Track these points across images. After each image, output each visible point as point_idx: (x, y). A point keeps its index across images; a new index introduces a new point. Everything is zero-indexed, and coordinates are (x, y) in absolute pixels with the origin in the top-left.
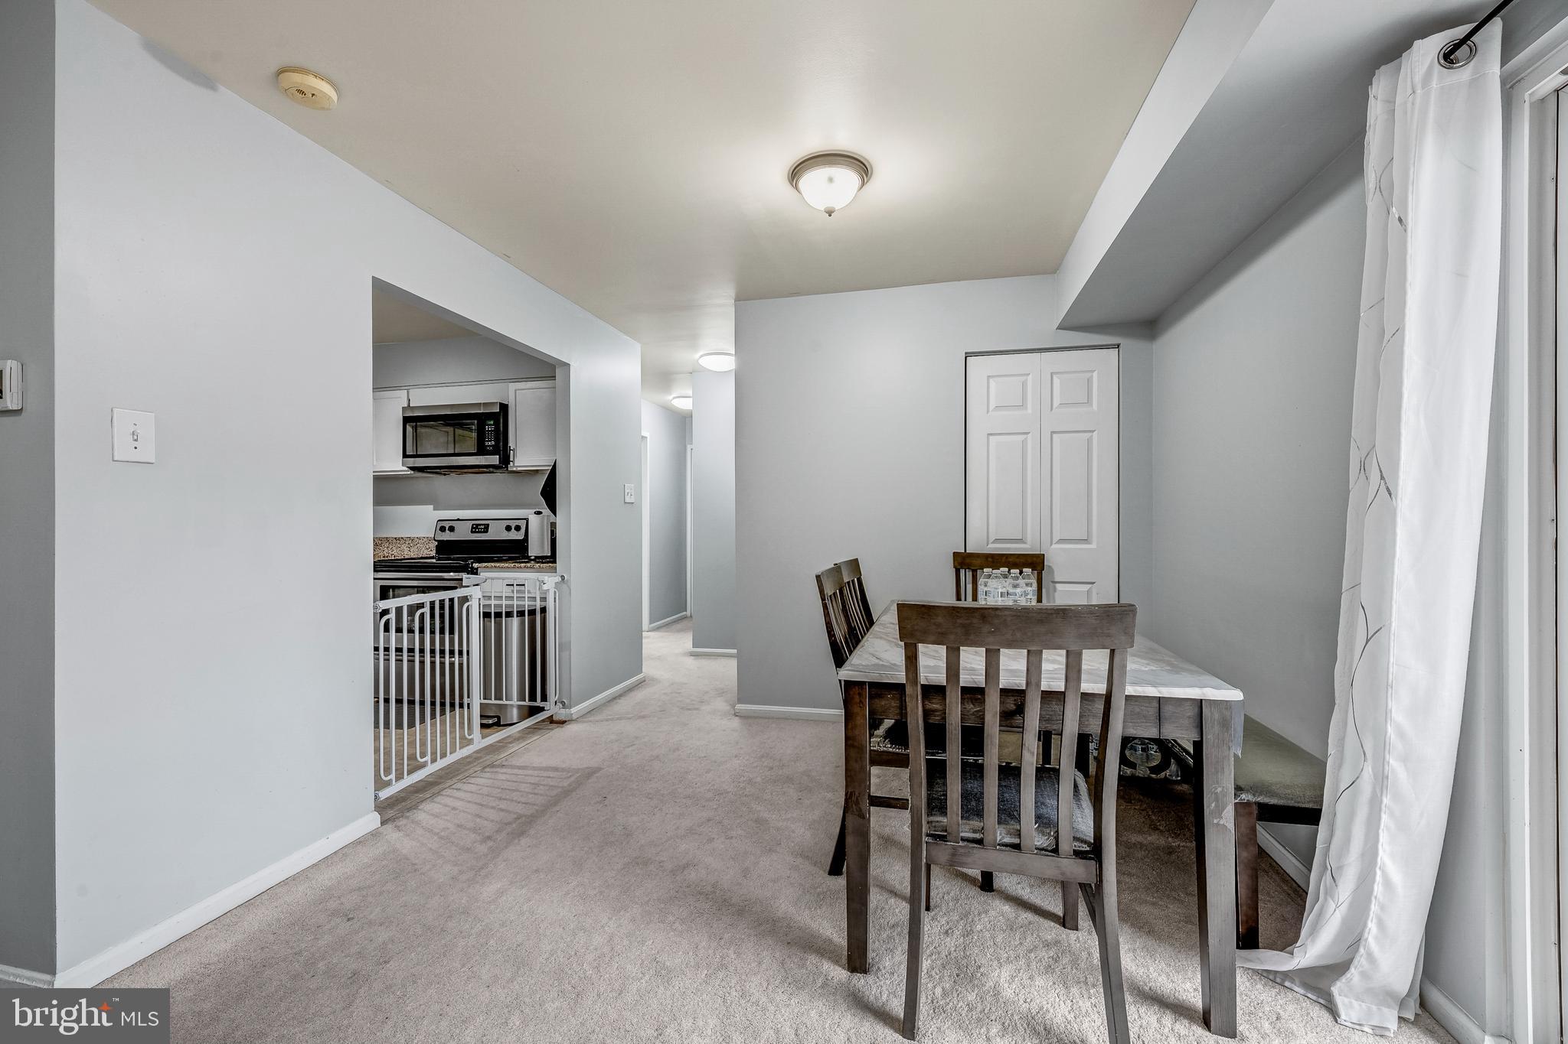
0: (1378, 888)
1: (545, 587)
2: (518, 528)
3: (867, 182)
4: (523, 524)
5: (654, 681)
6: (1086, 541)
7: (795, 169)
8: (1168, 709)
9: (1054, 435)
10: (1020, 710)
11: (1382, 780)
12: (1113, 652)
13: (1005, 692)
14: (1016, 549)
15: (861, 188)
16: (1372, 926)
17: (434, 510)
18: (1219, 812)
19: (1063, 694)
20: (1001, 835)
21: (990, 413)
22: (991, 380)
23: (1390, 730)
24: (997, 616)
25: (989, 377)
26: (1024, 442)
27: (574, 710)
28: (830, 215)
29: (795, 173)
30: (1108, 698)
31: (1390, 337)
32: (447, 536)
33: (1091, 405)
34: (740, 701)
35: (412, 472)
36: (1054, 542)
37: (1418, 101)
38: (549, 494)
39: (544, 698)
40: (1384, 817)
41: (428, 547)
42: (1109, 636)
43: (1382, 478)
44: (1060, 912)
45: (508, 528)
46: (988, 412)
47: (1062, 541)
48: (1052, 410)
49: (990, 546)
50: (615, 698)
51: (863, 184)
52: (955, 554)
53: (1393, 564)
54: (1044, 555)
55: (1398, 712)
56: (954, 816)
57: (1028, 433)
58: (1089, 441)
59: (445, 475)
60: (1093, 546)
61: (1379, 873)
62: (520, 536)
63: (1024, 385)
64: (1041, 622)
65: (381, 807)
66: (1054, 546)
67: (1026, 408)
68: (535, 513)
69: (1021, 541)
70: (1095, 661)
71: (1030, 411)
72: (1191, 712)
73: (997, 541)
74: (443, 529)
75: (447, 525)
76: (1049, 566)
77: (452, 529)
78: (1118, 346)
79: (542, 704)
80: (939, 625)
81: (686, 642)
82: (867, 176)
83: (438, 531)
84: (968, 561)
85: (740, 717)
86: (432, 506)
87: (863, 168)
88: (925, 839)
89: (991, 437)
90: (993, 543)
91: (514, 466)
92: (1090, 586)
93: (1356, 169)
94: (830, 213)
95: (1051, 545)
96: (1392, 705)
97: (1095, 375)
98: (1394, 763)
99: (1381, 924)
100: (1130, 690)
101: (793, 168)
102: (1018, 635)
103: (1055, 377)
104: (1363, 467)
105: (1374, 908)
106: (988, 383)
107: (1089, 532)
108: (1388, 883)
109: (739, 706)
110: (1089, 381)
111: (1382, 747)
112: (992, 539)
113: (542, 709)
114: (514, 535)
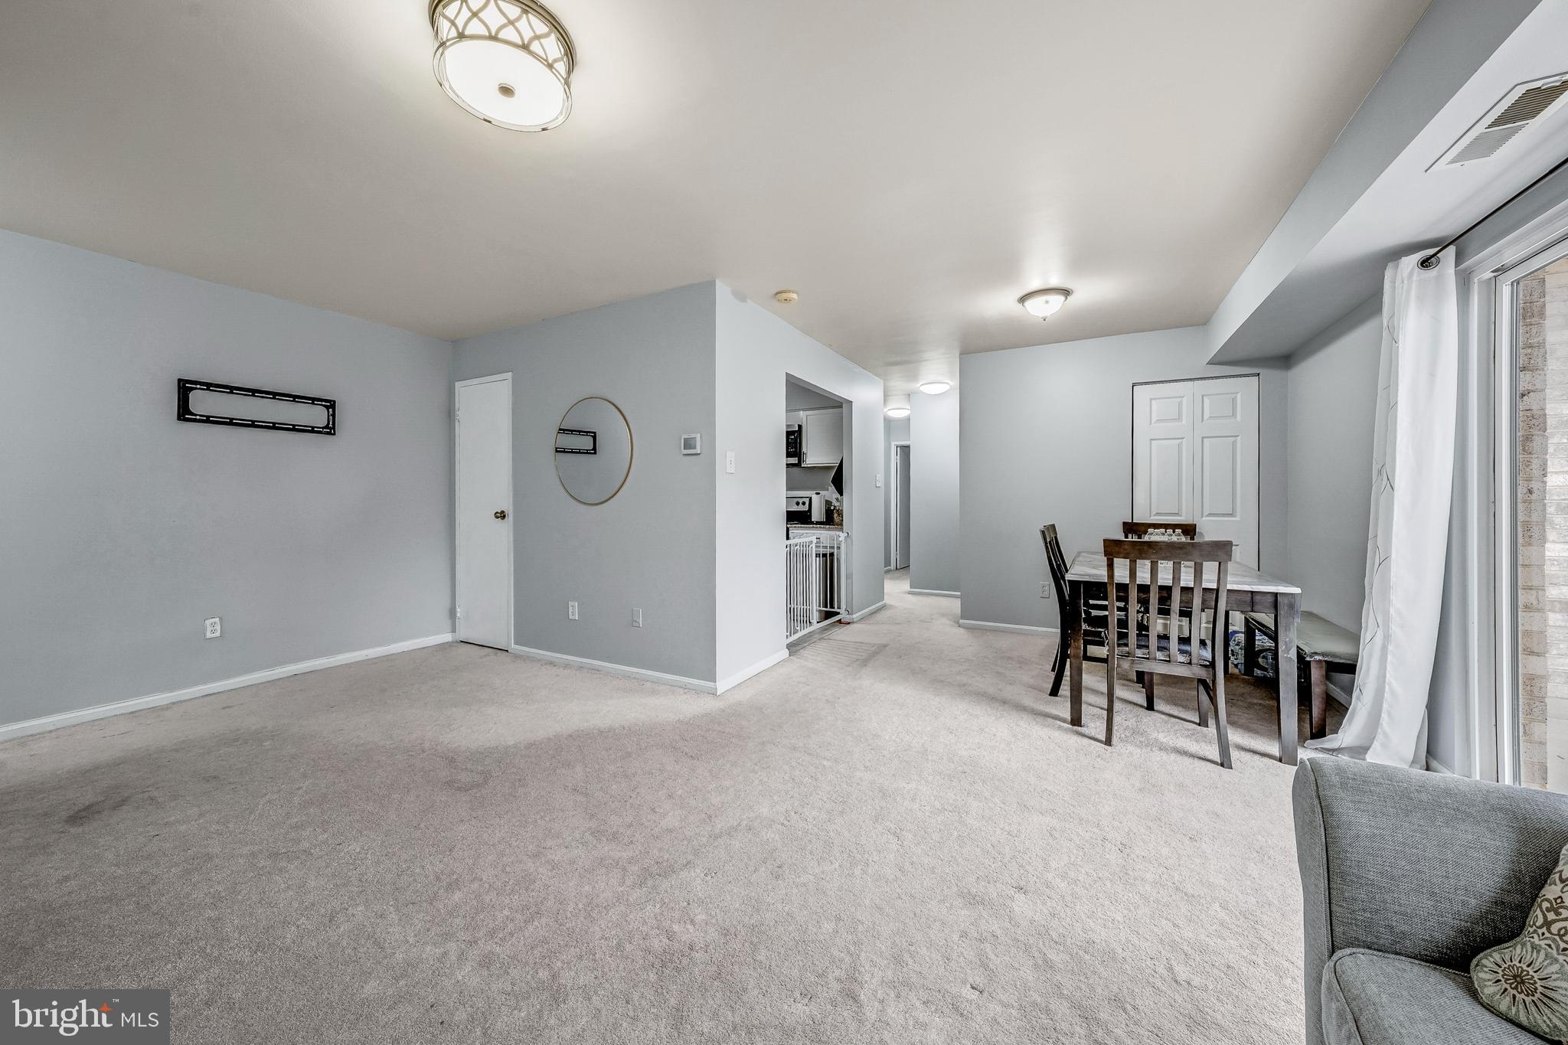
0: (1387, 695)
1: (840, 539)
2: (804, 504)
3: (1068, 300)
4: (807, 501)
5: (891, 607)
6: (1230, 515)
7: (1023, 297)
8: (1257, 598)
9: (1205, 440)
10: (1169, 597)
11: (1387, 637)
12: (1220, 563)
13: (1161, 588)
14: (1171, 520)
15: (1063, 303)
16: (1384, 715)
18: (1288, 650)
19: (1192, 588)
20: (1160, 655)
22: (1153, 401)
23: (1392, 611)
24: (1157, 545)
25: (1151, 399)
26: (1180, 445)
27: (854, 616)
28: (1045, 320)
29: (1023, 299)
30: (1217, 590)
31: (1391, 406)
33: (1236, 417)
34: (962, 617)
36: (1205, 515)
37: (1405, 288)
38: (838, 482)
39: (839, 608)
40: (1389, 657)
42: (1217, 556)
43: (1388, 479)
44: (1198, 722)
45: (798, 504)
46: (1151, 424)
47: (1210, 515)
48: (1202, 421)
49: (1152, 518)
50: (872, 613)
51: (1065, 301)
52: (1124, 523)
53: (1392, 525)
54: (1195, 525)
55: (1397, 600)
56: (1133, 646)
57: (1183, 438)
58: (1234, 444)
60: (1237, 519)
61: (1387, 687)
62: (806, 508)
63: (1180, 405)
64: (1181, 548)
65: (789, 646)
66: (1204, 519)
67: (1182, 421)
68: (816, 493)
69: (1177, 514)
70: (1210, 569)
71: (1184, 422)
72: (1271, 599)
73: (1158, 514)
76: (1201, 533)
78: (1259, 374)
79: (838, 611)
80: (1125, 550)
81: (905, 585)
82: (1069, 296)
84: (1135, 528)
85: (964, 628)
87: (1066, 292)
88: (1116, 656)
89: (1152, 441)
90: (1154, 515)
91: (805, 464)
93: (1378, 310)
95: (1202, 517)
96: (1392, 597)
97: (1239, 395)
98: (1394, 628)
99: (1389, 715)
100: (1229, 587)
102: (1168, 554)
103: (1205, 398)
104: (1380, 472)
105: (1385, 706)
106: (1151, 403)
107: (1234, 509)
108: (1393, 693)
109: (961, 621)
110: (1234, 400)
111: (1387, 619)
113: (839, 613)
114: (801, 508)
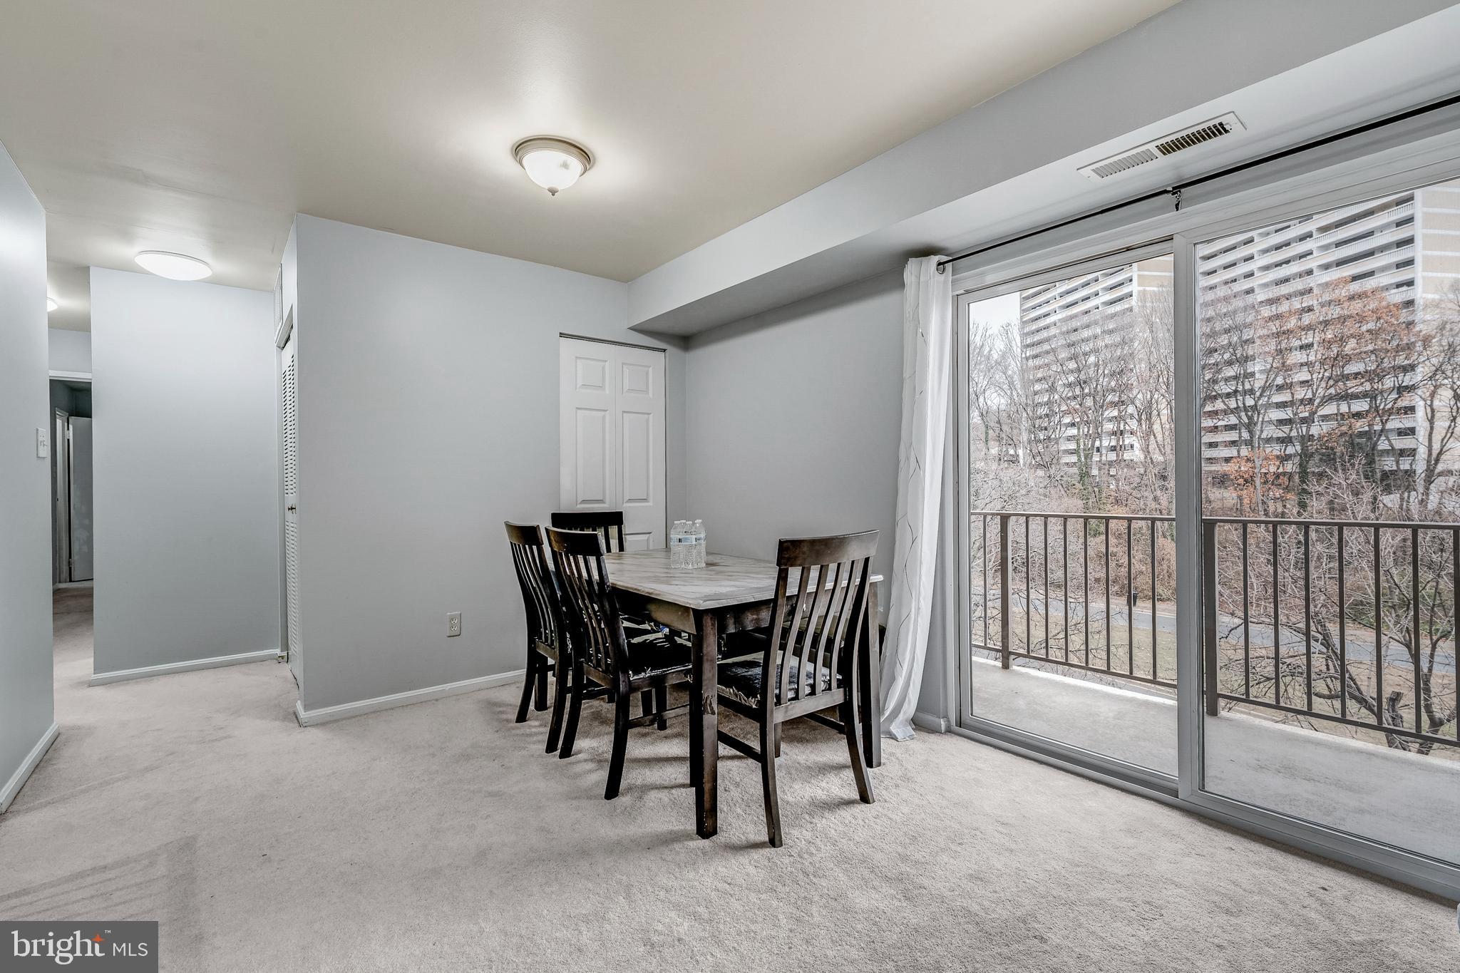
3: (589, 169)
6: (645, 500)
7: (519, 146)
9: (624, 415)
14: (599, 508)
15: (583, 174)
21: (577, 390)
22: (580, 361)
25: (576, 358)
26: (603, 417)
28: (553, 195)
29: (519, 149)
33: (648, 393)
36: (625, 501)
43: (917, 462)
46: (576, 388)
47: (630, 501)
48: (623, 393)
49: (578, 506)
51: (585, 170)
57: (606, 411)
58: (648, 422)
60: (650, 504)
63: (604, 370)
66: (625, 505)
67: (605, 388)
71: (607, 390)
73: (584, 501)
76: (626, 521)
82: (589, 164)
87: (585, 155)
88: (774, 707)
89: (579, 411)
90: (581, 503)
92: (648, 535)
94: (553, 192)
95: (623, 503)
101: (517, 145)
103: (624, 367)
104: (908, 455)
106: (576, 362)
107: (648, 495)
112: (579, 500)
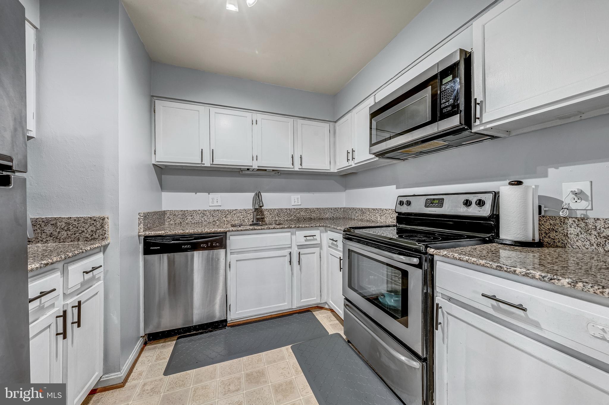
2: (481, 203)
4: (488, 199)
17: (397, 188)
32: (405, 209)
35: (377, 159)
41: (392, 216)
45: (467, 203)
59: (404, 160)
68: (511, 184)
74: (401, 203)
75: (405, 200)
77: (409, 203)
83: (398, 206)
86: (395, 186)
91: (481, 124)
114: (476, 212)
